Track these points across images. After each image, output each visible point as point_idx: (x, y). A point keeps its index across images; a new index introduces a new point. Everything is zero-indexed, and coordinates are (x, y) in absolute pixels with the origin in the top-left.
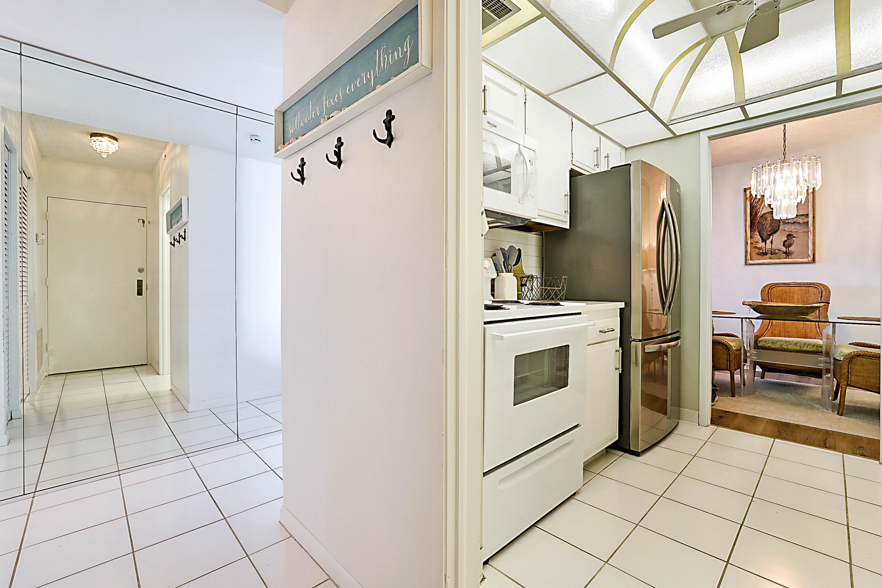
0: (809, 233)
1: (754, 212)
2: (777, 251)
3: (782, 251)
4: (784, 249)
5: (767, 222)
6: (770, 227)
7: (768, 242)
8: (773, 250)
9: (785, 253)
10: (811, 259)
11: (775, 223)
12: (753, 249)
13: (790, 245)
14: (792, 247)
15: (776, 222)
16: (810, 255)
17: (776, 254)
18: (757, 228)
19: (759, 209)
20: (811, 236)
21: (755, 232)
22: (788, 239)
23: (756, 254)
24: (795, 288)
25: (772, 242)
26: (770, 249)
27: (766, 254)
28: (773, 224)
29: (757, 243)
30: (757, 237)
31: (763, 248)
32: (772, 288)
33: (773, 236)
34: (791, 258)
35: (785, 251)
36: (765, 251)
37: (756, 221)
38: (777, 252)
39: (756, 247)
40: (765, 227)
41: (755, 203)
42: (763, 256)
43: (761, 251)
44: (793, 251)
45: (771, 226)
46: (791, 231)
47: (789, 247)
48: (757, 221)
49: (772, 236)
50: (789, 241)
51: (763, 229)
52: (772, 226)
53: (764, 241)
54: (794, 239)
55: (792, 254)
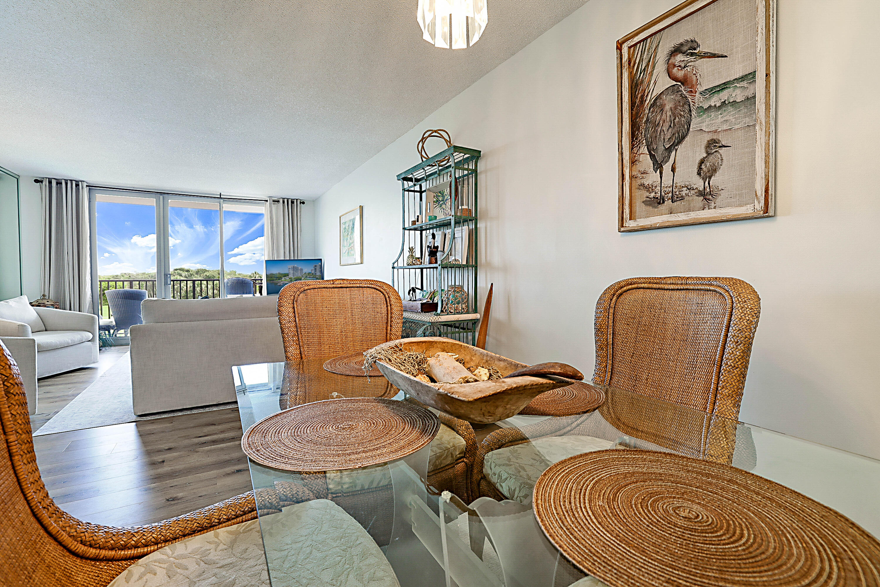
0: (757, 128)
1: (639, 95)
2: (685, 191)
3: (696, 191)
4: (699, 184)
5: (664, 117)
6: (670, 130)
7: (667, 167)
8: (676, 190)
9: (702, 194)
10: (759, 205)
11: (681, 115)
12: (638, 190)
13: (714, 170)
14: (717, 174)
15: (682, 113)
16: (759, 193)
17: (682, 198)
18: (645, 135)
19: (649, 85)
20: (760, 135)
21: (640, 147)
22: (708, 154)
23: (643, 202)
24: (674, 292)
25: (673, 170)
26: (669, 187)
27: (660, 201)
28: (677, 119)
29: (644, 175)
30: (646, 161)
31: (656, 187)
32: (621, 294)
33: (676, 150)
34: (715, 208)
35: (701, 188)
36: (659, 193)
37: (643, 118)
38: (684, 195)
39: (643, 185)
40: (659, 130)
41: (641, 73)
42: (656, 207)
43: (653, 195)
44: (720, 188)
45: (672, 125)
46: (715, 132)
47: (710, 177)
48: (645, 119)
49: (674, 153)
50: (711, 157)
51: (656, 137)
52: (674, 125)
53: (658, 166)
54: (722, 151)
55: (717, 195)
